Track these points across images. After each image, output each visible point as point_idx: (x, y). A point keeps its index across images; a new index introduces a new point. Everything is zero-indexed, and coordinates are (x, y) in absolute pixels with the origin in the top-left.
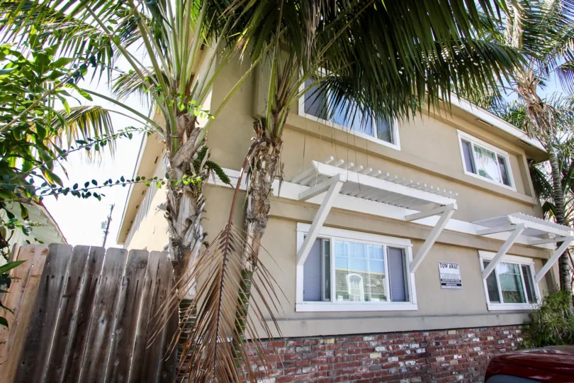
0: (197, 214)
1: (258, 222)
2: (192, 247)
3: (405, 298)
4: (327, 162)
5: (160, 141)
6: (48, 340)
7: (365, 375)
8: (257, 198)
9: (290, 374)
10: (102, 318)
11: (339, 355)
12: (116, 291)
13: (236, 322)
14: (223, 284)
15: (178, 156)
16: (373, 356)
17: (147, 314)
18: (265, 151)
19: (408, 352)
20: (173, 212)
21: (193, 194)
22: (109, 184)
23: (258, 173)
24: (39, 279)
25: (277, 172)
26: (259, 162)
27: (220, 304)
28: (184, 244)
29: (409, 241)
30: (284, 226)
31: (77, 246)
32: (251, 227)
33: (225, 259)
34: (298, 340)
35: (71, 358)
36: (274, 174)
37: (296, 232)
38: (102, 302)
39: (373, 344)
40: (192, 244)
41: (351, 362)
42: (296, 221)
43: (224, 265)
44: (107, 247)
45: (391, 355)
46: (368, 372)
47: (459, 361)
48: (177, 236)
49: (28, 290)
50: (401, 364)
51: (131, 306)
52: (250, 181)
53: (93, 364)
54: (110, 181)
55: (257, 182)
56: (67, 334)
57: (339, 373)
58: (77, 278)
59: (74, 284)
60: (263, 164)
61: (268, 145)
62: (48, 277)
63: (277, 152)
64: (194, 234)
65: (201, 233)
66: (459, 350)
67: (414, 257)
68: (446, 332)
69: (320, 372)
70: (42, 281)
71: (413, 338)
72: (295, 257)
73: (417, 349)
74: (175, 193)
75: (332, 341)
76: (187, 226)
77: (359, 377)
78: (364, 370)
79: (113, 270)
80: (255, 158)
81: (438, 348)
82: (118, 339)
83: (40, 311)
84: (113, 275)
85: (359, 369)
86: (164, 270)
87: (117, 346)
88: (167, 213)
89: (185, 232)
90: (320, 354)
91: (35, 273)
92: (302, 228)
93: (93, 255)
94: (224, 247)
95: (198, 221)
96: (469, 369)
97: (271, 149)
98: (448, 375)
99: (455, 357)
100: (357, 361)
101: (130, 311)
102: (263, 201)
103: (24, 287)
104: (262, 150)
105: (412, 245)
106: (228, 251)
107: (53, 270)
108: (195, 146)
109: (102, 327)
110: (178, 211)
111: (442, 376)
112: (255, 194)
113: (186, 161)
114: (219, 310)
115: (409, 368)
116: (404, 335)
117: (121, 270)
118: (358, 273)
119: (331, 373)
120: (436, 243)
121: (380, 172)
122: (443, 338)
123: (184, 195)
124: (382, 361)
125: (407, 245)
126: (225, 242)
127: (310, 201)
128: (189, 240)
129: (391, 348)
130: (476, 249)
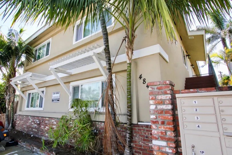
19: (36, 122)
29: (45, 88)
39: (30, 118)
50: (34, 125)
66: (48, 125)
68: (45, 118)
78: (28, 124)
81: (42, 123)
99: (47, 127)
111: (42, 132)
115: (35, 127)
116: (36, 117)
122: (44, 120)
124: (31, 123)
129: (33, 120)
130: (69, 82)
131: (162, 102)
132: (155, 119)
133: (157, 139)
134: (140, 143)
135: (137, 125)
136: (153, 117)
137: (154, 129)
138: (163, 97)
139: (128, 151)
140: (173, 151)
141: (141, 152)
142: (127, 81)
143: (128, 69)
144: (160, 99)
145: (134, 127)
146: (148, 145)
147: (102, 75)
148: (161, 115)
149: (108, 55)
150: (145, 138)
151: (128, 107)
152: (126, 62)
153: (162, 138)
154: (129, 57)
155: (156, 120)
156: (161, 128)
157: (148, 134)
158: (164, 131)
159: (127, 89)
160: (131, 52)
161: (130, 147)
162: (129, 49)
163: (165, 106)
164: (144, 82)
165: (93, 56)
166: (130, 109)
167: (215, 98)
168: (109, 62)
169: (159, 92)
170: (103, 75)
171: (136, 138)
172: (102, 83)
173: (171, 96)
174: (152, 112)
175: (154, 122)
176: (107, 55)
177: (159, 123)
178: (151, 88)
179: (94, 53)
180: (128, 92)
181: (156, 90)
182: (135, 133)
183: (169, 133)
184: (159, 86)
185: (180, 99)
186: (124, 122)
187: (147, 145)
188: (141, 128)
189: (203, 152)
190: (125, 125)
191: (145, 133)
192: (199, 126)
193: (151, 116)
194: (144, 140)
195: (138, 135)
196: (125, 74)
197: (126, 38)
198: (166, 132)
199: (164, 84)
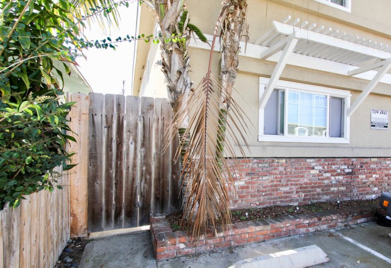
0: (184, 68)
1: (230, 74)
2: (183, 92)
3: (341, 135)
4: (285, 22)
5: (150, 10)
6: (101, 154)
7: (306, 183)
8: (229, 54)
9: (255, 179)
10: (130, 141)
11: (289, 170)
12: (137, 124)
13: (218, 141)
14: (207, 115)
15: (166, 21)
16: (312, 172)
17: (158, 139)
18: (233, 13)
19: (339, 171)
20: (167, 66)
21: (180, 51)
22: (119, 40)
23: (228, 33)
24: (88, 116)
25: (244, 33)
26: (229, 25)
27: (206, 129)
28: (177, 90)
29: (349, 92)
30: (249, 80)
31: (107, 95)
32: (225, 77)
33: (207, 98)
34: (260, 159)
35: (117, 164)
36: (241, 34)
37: (259, 84)
38: (129, 131)
39: (313, 164)
40: (183, 90)
41: (296, 175)
42: (259, 75)
43: (207, 102)
44: (126, 95)
45: (326, 172)
46: (308, 181)
47: (376, 179)
48: (172, 84)
49: (82, 122)
50: (333, 178)
51: (147, 135)
52: (222, 41)
53: (130, 169)
54: (120, 38)
55: (228, 41)
56: (111, 150)
57: (288, 181)
58: (111, 116)
59: (109, 120)
60: (232, 26)
61: (236, 7)
62: (93, 115)
63: (244, 14)
64: (184, 82)
65: (189, 82)
67: (351, 104)
68: (370, 159)
69: (275, 180)
70: (89, 117)
71: (343, 162)
72: (258, 103)
73: (345, 169)
74: (167, 52)
75: (284, 161)
76: (178, 76)
77: (301, 184)
78: (305, 180)
79: (132, 111)
80: (226, 21)
81: (362, 170)
82: (143, 154)
83: (93, 136)
84: (133, 114)
85: (302, 179)
86: (165, 111)
87: (143, 158)
88: (163, 68)
89: (177, 81)
90: (275, 169)
91: (84, 112)
92: (263, 81)
93: (117, 101)
94: (206, 90)
95: (185, 73)
96: (383, 184)
97: (238, 11)
98: (366, 187)
99: (374, 176)
100: (301, 175)
101: (148, 137)
102: (233, 57)
103: (80, 121)
104: (231, 13)
105: (351, 95)
106: (209, 92)
107: (94, 110)
108: (178, 10)
109: (132, 147)
110: (170, 64)
111: (362, 187)
112: (227, 51)
113: (172, 24)
114: (206, 132)
115: (339, 181)
116: (336, 159)
117: (138, 111)
118: (304, 127)
119: (282, 181)
120: (371, 94)
121: (331, 29)
122: (367, 163)
123: (173, 51)
124: (318, 175)
125: (347, 95)
126: (206, 85)
127: (269, 59)
128: (181, 87)
129: (326, 167)
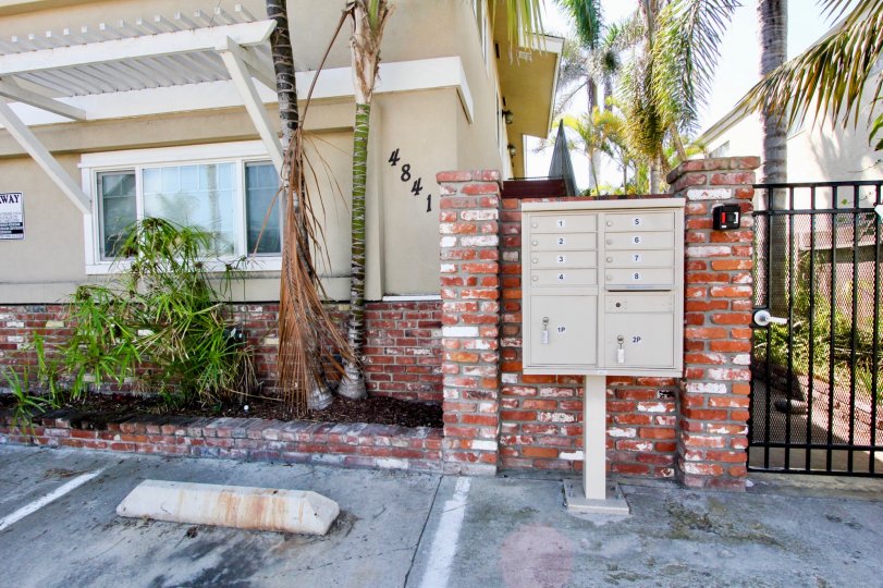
130: (76, 153)
131: (474, 229)
132: (454, 273)
133: (454, 322)
134: (388, 351)
135: (380, 304)
136: (447, 268)
137: (449, 298)
138: (479, 215)
139: (354, 377)
140: (492, 344)
141: (391, 375)
142: (354, 168)
143: (357, 124)
144: (468, 218)
145: (369, 311)
146: (412, 353)
147: (257, 137)
148: (468, 262)
149: (285, 60)
150: (405, 338)
151: (354, 251)
152: (351, 99)
153: (468, 320)
154: (364, 83)
155: (455, 277)
156: (467, 295)
157: (413, 325)
158: (474, 302)
159: (354, 194)
160: (373, 65)
161: (360, 366)
162: (366, 54)
163: (481, 238)
164: (406, 177)
165: (223, 51)
166: (360, 257)
167: (602, 215)
168: (292, 90)
169: (467, 202)
170: (262, 135)
171: (377, 340)
172: (247, 169)
173: (500, 214)
174: (445, 255)
175: (450, 282)
176: (282, 62)
177: (462, 284)
178: (447, 188)
179: (229, 40)
180: (354, 201)
181: (459, 195)
182: (373, 325)
183: (485, 306)
184: (469, 185)
185: (529, 214)
186: (337, 298)
187: (407, 353)
188: (393, 311)
189: (563, 329)
190: (341, 308)
191: (405, 325)
192: (561, 277)
193: (442, 266)
194: (400, 342)
195: (383, 331)
196: (347, 143)
197: (356, 6)
198: (480, 302)
199: (485, 179)
